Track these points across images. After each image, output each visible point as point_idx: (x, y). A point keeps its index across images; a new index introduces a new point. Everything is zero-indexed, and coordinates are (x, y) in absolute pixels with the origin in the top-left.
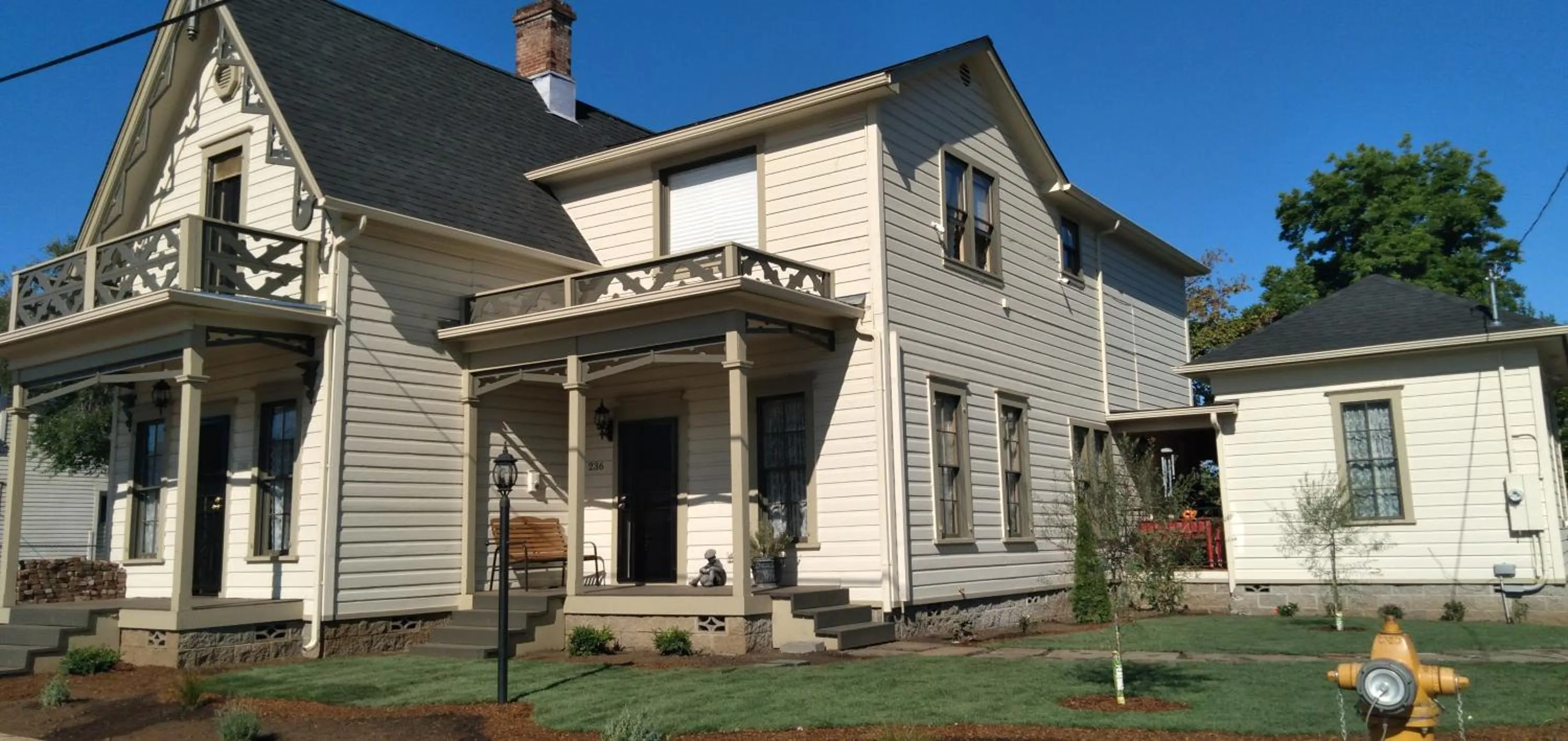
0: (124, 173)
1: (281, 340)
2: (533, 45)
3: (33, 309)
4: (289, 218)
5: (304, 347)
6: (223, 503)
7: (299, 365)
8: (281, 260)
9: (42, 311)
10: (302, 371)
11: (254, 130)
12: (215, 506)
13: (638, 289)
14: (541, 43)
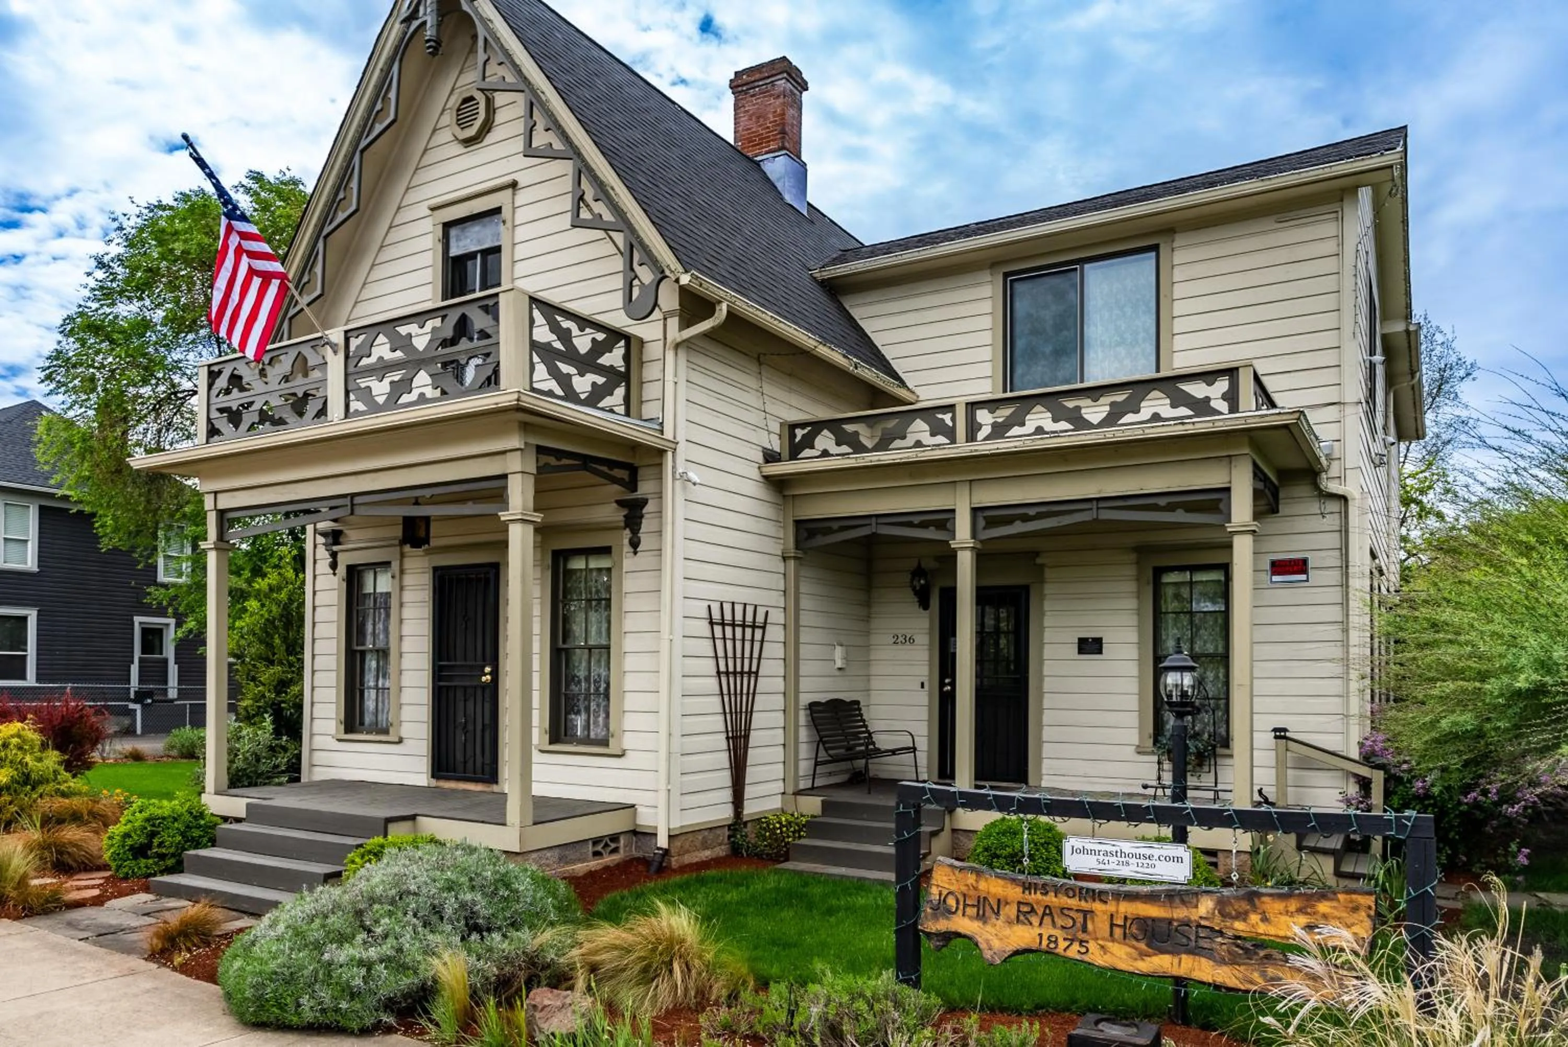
0: (320, 245)
1: (604, 469)
2: (758, 118)
3: (234, 417)
4: (618, 300)
5: (626, 477)
6: (495, 674)
7: (621, 503)
8: (606, 360)
9: (249, 417)
10: (625, 512)
11: (520, 185)
12: (484, 679)
13: (1080, 422)
14: (771, 116)
